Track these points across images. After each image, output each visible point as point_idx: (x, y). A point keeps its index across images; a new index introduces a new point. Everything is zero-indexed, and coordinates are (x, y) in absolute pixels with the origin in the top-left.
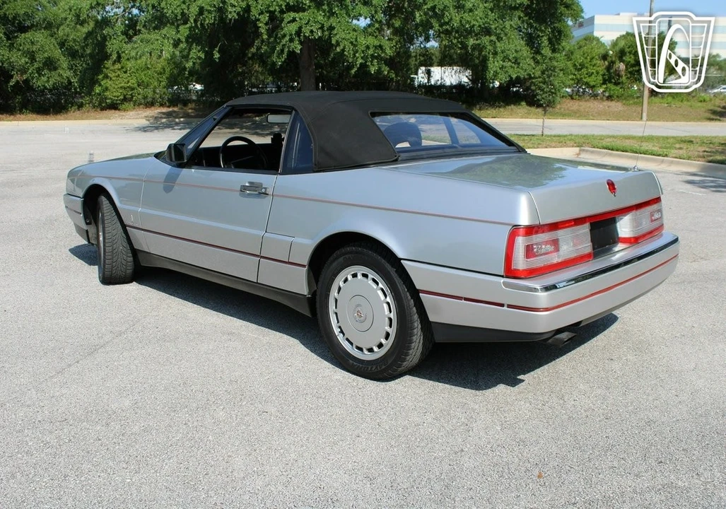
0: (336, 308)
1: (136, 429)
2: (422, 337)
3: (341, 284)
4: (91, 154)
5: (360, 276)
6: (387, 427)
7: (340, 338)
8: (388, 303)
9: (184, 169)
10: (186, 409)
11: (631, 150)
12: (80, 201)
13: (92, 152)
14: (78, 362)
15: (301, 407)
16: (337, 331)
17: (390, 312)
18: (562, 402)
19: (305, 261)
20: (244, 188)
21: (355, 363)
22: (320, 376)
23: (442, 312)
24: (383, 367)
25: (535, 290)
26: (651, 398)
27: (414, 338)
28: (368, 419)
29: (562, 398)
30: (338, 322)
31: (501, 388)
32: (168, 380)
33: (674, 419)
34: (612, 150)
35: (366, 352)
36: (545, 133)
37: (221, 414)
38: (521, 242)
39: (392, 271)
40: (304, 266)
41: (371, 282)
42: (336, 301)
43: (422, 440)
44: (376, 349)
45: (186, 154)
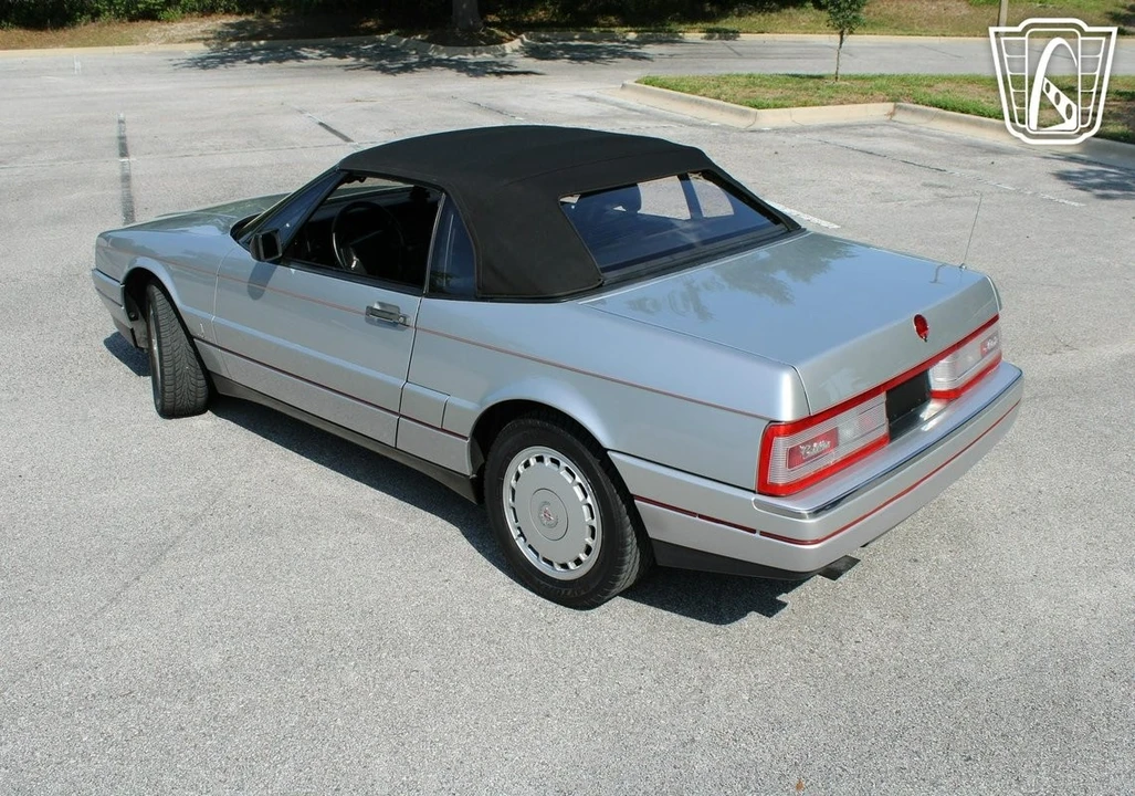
0: (513, 500)
1: (232, 708)
2: (638, 555)
3: (521, 469)
4: (121, 122)
5: (547, 463)
6: (588, 699)
7: (520, 543)
8: (589, 506)
9: (279, 267)
10: (302, 669)
11: (974, 110)
12: (119, 287)
13: (122, 116)
14: (138, 579)
15: (465, 661)
16: (515, 533)
17: (593, 517)
18: (838, 645)
19: (467, 432)
20: (371, 311)
21: (542, 582)
22: (492, 599)
23: (668, 528)
24: (583, 593)
25: (799, 515)
26: (966, 636)
27: (627, 558)
28: (561, 683)
29: (838, 639)
30: (517, 521)
31: (753, 617)
32: (273, 611)
33: (996, 678)
34: (946, 108)
35: (559, 569)
36: (840, 72)
37: (352, 678)
38: (781, 445)
39: (595, 463)
40: (466, 438)
41: (564, 473)
42: (513, 491)
43: (637, 721)
44: (572, 566)
45: (281, 241)
